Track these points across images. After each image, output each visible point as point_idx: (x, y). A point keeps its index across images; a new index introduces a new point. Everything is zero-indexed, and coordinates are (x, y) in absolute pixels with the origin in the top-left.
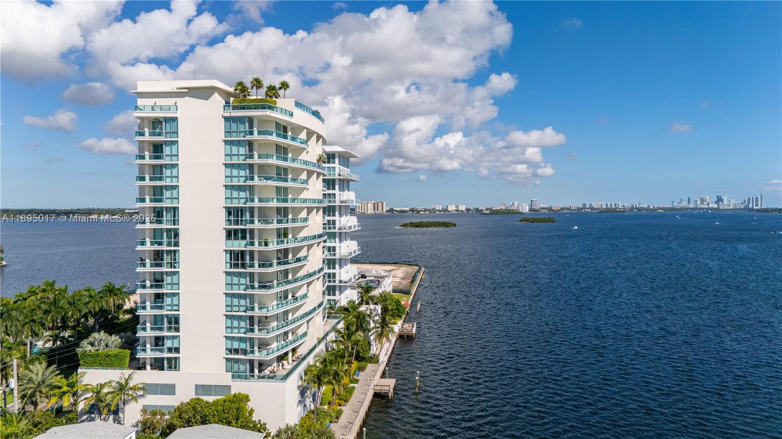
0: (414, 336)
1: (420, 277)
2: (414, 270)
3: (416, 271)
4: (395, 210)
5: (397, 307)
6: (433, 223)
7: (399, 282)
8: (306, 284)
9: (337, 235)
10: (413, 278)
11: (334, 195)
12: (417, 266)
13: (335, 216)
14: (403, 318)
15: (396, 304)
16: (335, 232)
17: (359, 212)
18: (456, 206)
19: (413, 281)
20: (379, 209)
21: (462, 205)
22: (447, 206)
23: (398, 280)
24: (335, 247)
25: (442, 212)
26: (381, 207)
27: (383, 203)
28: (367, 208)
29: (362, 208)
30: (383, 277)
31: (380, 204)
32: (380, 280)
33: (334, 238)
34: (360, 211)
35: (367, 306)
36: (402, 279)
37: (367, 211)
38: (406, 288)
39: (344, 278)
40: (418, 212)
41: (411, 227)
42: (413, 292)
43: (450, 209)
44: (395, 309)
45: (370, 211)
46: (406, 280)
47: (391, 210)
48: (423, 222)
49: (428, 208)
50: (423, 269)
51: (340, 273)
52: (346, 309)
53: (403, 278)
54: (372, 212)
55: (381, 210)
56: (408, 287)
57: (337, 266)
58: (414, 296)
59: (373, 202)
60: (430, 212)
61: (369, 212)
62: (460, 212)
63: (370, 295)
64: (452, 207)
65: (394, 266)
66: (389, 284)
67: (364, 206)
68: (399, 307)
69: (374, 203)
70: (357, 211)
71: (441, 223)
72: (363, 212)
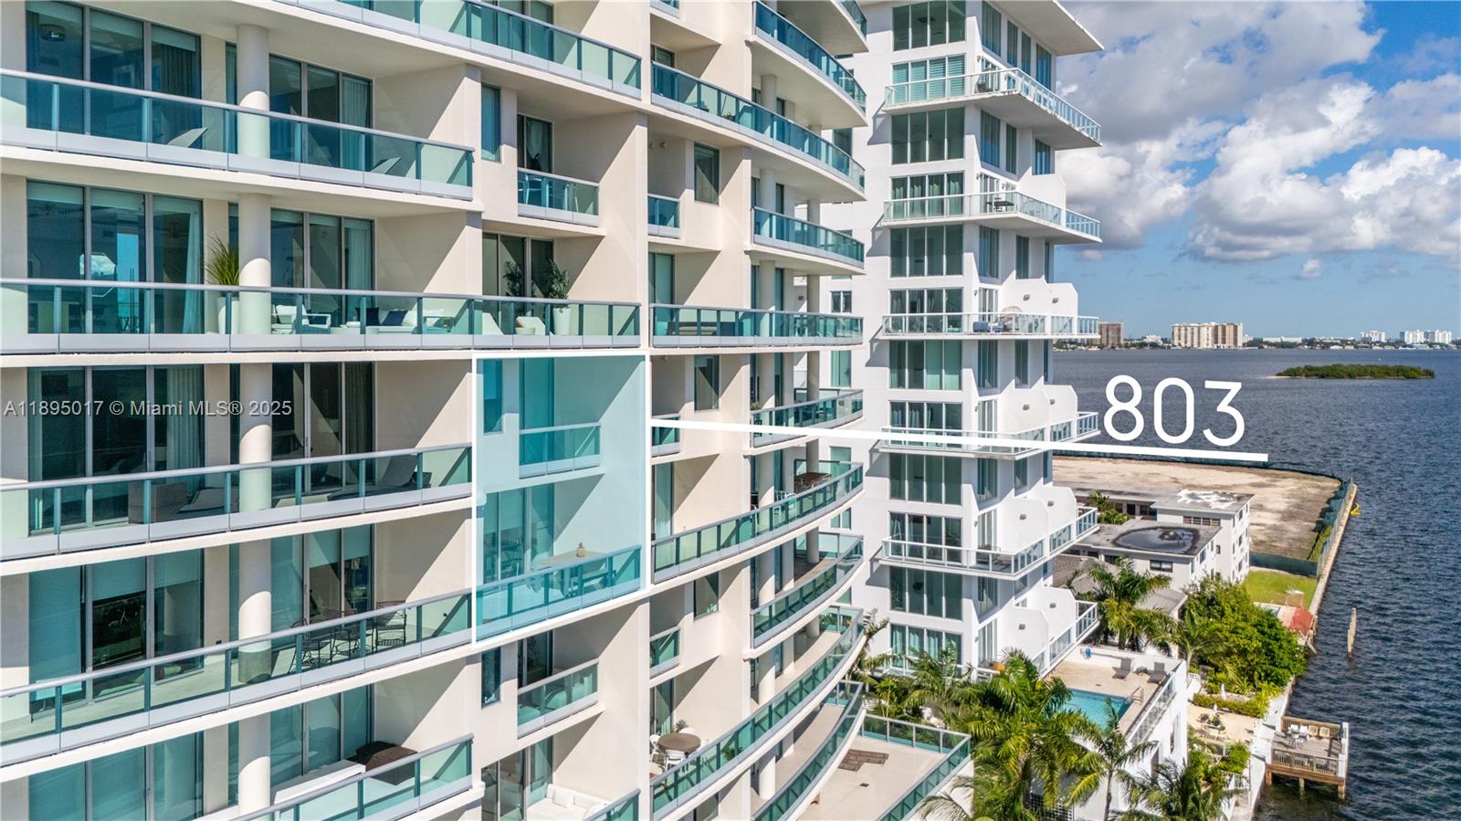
0: (1342, 788)
1: (1346, 515)
2: (1324, 489)
3: (1330, 494)
4: (1267, 343)
5: (1266, 645)
6: (1370, 369)
7: (1275, 528)
8: (477, 668)
9: (971, 355)
10: (1323, 514)
11: (958, 178)
12: (1333, 477)
13: (960, 272)
14: (1288, 688)
15: (1263, 633)
16: (960, 342)
17: (1180, 345)
18: (1426, 335)
19: (1321, 528)
20: (1227, 340)
21: (1441, 331)
22: (1402, 334)
23: (1269, 519)
24: (959, 406)
25: (1387, 348)
26: (1232, 336)
27: (1236, 328)
28: (1199, 338)
29: (1186, 337)
30: (1214, 519)
31: (1230, 330)
32: (1202, 528)
33: (957, 369)
34: (1183, 345)
35: (1127, 654)
36: (1283, 519)
37: (1199, 344)
38: (1300, 550)
39: (1006, 544)
40: (1326, 346)
41: (1307, 376)
42: (1326, 568)
43: (1409, 339)
44: (1257, 651)
45: (1206, 343)
46: (1298, 521)
47: (1257, 343)
48: (1339, 366)
49: (1352, 338)
50: (1353, 490)
51: (986, 524)
52: (991, 699)
53: (1288, 516)
54: (1210, 346)
55: (1232, 340)
56: (1306, 547)
57: (968, 491)
58: (1328, 585)
59: (1213, 324)
60: (1356, 347)
61: (1204, 346)
62: (1438, 347)
63: (1139, 606)
64: (1415, 336)
65: (1259, 474)
66: (1235, 539)
67: (1192, 333)
68: (1275, 646)
69: (1216, 327)
70: (1176, 344)
71: (1392, 369)
72: (1189, 344)
